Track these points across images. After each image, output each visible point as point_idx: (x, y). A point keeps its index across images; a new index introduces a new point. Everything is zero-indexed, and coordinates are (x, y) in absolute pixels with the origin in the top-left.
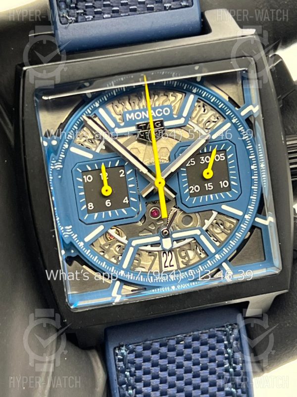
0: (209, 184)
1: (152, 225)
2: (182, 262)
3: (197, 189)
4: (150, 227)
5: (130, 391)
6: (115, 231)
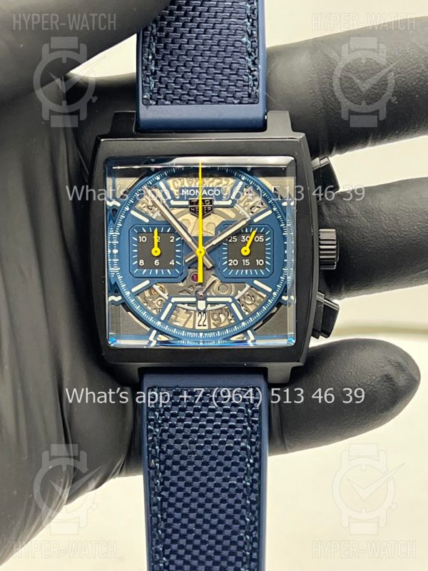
0: (247, 260)
1: (192, 287)
2: (214, 323)
3: (235, 262)
4: (189, 289)
6: (158, 287)
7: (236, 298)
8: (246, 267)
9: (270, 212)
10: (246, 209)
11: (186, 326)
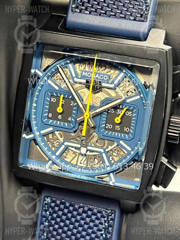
0: (118, 126)
1: (79, 137)
3: (110, 126)
4: (77, 138)
5: (47, 224)
6: (59, 133)
7: (107, 150)
8: (117, 131)
9: (138, 97)
10: (123, 92)
11: (72, 162)
